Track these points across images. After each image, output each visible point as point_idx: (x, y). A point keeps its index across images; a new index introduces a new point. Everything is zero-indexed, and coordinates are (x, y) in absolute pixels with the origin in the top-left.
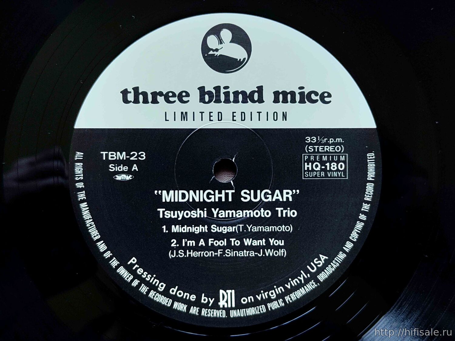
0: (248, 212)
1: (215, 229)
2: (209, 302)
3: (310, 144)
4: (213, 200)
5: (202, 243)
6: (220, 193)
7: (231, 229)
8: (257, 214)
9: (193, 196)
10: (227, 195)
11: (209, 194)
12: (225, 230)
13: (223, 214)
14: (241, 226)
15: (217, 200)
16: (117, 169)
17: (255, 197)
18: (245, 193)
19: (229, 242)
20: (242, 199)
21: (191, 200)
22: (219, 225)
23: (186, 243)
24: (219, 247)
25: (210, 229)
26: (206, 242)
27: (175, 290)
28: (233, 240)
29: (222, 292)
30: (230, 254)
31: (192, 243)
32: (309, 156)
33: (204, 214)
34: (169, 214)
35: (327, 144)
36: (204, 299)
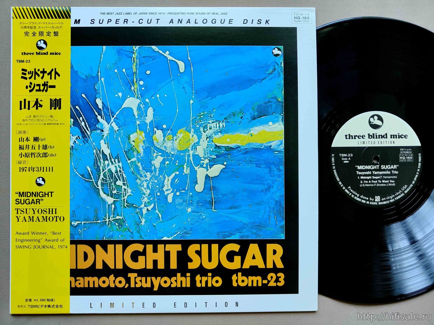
0: (383, 172)
1: (374, 177)
2: (372, 200)
3: (402, 151)
4: (373, 169)
5: (370, 182)
6: (375, 166)
7: (378, 177)
8: (386, 173)
9: (367, 167)
10: (377, 167)
11: (372, 167)
12: (376, 178)
13: (376, 173)
14: (381, 176)
15: (374, 169)
16: (344, 159)
17: (386, 168)
18: (382, 166)
19: (378, 182)
20: (382, 168)
21: (366, 169)
22: (375, 176)
23: (365, 182)
24: (375, 183)
25: (372, 177)
26: (371, 181)
27: (362, 196)
28: (379, 181)
29: (376, 197)
30: (378, 185)
31: (367, 182)
32: (401, 155)
33: (370, 173)
34: (360, 173)
35: (407, 151)
36: (371, 199)
